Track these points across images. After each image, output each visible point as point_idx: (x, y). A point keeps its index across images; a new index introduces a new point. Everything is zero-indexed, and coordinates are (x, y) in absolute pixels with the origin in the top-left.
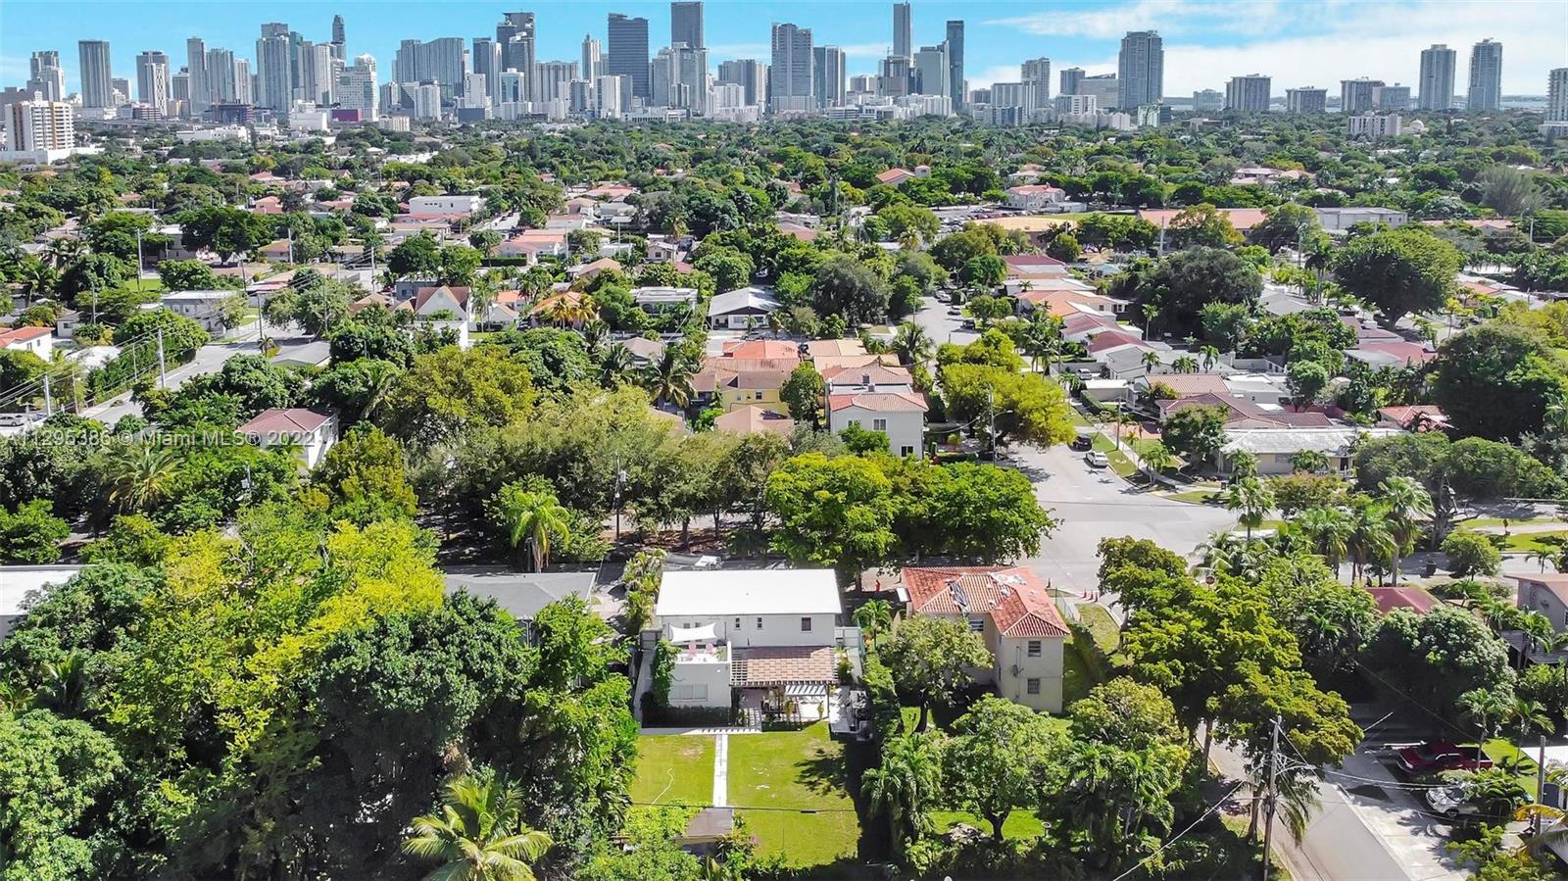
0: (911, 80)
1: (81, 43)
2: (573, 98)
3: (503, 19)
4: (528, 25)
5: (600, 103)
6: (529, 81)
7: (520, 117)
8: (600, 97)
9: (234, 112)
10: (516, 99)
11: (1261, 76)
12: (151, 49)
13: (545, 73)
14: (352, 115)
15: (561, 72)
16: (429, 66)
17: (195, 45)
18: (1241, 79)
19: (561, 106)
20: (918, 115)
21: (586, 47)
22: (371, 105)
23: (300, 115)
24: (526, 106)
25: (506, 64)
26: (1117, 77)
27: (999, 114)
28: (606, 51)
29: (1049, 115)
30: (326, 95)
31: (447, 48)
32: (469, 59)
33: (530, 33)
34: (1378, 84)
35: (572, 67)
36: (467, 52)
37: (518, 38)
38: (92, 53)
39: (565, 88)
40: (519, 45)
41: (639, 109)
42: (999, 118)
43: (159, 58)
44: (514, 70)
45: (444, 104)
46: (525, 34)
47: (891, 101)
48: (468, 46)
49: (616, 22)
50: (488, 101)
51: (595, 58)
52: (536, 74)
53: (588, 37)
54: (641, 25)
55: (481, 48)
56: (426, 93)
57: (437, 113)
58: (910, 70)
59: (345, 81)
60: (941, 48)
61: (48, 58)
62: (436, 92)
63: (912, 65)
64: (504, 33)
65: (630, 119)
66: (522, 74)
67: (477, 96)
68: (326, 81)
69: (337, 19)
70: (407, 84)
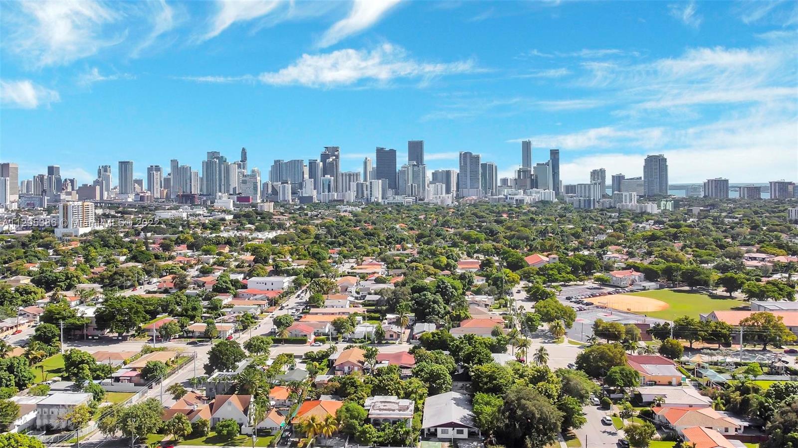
0: (532, 180)
1: (119, 162)
2: (357, 191)
3: (324, 150)
4: (336, 153)
5: (371, 194)
6: (336, 181)
7: (330, 201)
8: (371, 191)
9: (188, 199)
10: (329, 191)
11: (723, 179)
12: (154, 165)
13: (344, 177)
14: (247, 199)
15: (352, 177)
16: (286, 173)
17: (174, 163)
18: (712, 181)
19: (351, 196)
20: (537, 200)
21: (365, 163)
22: (257, 194)
23: (219, 201)
24: (333, 195)
25: (325, 173)
26: (643, 179)
27: (582, 202)
28: (375, 166)
29: (610, 203)
30: (235, 189)
31: (296, 164)
32: (306, 170)
33: (337, 157)
34: (790, 183)
35: (357, 175)
36: (306, 166)
37: (331, 160)
38: (125, 167)
39: (353, 185)
40: (331, 163)
41: (392, 198)
42: (582, 204)
43: (158, 169)
44: (329, 176)
45: (293, 193)
46: (334, 158)
47: (522, 192)
48: (306, 163)
49: (380, 152)
50: (315, 192)
51: (369, 169)
52: (340, 178)
53: (366, 158)
54: (393, 152)
55: (312, 164)
56: (284, 188)
57: (289, 197)
58: (531, 175)
59: (244, 182)
60: (547, 164)
61: (106, 169)
62: (289, 187)
63: (532, 173)
64: (324, 157)
65: (386, 203)
66: (332, 178)
67: (309, 190)
68: (235, 182)
69: (244, 149)
70: (275, 183)
